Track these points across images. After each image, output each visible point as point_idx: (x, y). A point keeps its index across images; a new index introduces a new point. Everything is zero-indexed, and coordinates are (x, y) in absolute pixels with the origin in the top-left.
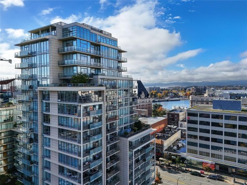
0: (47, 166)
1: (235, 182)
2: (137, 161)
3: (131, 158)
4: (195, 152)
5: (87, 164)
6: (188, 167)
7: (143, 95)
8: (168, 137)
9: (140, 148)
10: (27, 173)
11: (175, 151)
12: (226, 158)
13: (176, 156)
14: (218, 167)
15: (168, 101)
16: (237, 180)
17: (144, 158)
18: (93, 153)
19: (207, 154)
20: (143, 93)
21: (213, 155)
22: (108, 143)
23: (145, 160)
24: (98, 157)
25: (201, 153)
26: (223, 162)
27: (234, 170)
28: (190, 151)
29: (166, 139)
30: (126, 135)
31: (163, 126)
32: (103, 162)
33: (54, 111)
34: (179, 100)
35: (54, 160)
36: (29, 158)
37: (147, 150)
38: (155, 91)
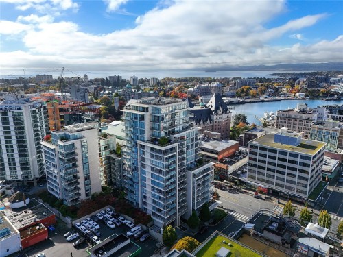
0: (144, 185)
1: (279, 202)
2: (199, 185)
3: (194, 183)
4: (254, 178)
5: (168, 186)
6: (247, 189)
7: (220, 111)
8: (235, 162)
9: (201, 176)
10: (130, 188)
11: (238, 175)
12: (277, 185)
13: (238, 180)
14: (271, 191)
15: (263, 101)
16: (281, 201)
17: (204, 183)
18: (170, 181)
19: (263, 181)
20: (221, 109)
21: (267, 182)
22: (179, 174)
23: (204, 184)
24: (173, 183)
25: (258, 179)
26: (274, 187)
27: (282, 194)
28: (250, 177)
29: (231, 165)
30: (191, 169)
31: (233, 150)
32: (176, 185)
33: (148, 156)
34: (279, 101)
35: (148, 183)
36: (131, 179)
37: (208, 177)
38: (247, 87)
